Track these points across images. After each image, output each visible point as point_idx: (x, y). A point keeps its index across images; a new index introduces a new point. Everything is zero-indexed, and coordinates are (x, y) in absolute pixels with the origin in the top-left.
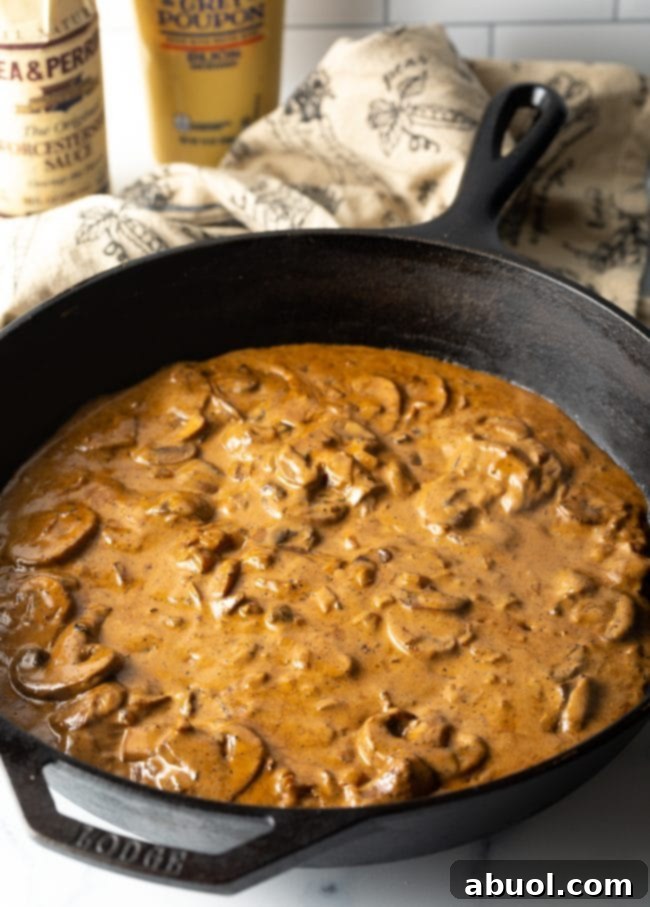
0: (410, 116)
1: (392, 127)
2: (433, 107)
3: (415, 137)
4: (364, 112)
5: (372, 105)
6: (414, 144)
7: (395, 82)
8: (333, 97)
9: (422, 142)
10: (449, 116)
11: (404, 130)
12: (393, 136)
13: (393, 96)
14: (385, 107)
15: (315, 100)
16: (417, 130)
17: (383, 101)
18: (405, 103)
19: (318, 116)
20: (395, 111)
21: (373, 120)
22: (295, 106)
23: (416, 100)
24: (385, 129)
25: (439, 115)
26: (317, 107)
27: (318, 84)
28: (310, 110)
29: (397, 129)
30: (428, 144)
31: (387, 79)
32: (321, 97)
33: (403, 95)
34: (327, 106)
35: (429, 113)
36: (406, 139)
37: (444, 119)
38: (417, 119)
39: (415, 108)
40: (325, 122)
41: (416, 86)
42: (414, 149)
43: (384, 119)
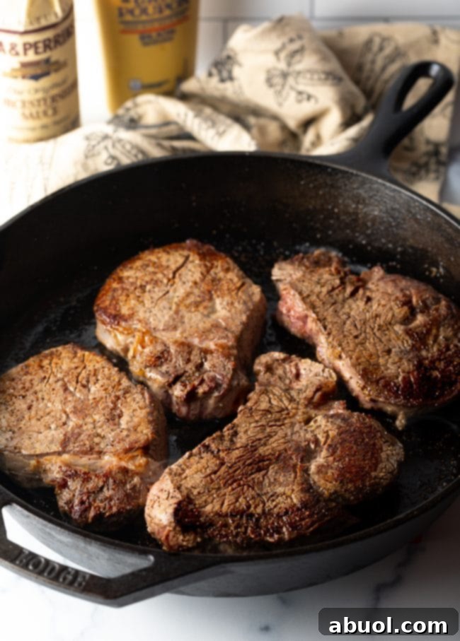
0: (296, 78)
1: (283, 86)
2: (311, 71)
3: (300, 93)
4: (263, 77)
5: (268, 72)
6: (300, 97)
7: (283, 55)
8: (240, 65)
9: (305, 96)
10: (323, 76)
11: (292, 88)
12: (284, 93)
13: (282, 65)
14: (277, 73)
15: (228, 67)
16: (301, 88)
17: (275, 69)
18: (291, 69)
19: (231, 78)
20: (285, 75)
21: (269, 82)
22: (214, 71)
23: (299, 67)
24: (278, 88)
25: (316, 77)
26: (230, 72)
27: (229, 58)
28: (225, 74)
29: (287, 88)
30: (309, 97)
31: (277, 53)
32: (232, 65)
33: (289, 64)
34: (237, 71)
35: (308, 76)
36: (293, 95)
37: (320, 79)
38: (301, 80)
39: (299, 73)
40: (236, 83)
41: (297, 57)
42: (299, 101)
43: (277, 80)
